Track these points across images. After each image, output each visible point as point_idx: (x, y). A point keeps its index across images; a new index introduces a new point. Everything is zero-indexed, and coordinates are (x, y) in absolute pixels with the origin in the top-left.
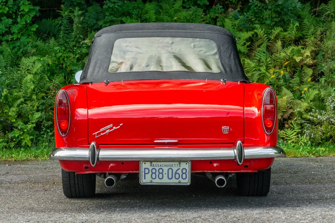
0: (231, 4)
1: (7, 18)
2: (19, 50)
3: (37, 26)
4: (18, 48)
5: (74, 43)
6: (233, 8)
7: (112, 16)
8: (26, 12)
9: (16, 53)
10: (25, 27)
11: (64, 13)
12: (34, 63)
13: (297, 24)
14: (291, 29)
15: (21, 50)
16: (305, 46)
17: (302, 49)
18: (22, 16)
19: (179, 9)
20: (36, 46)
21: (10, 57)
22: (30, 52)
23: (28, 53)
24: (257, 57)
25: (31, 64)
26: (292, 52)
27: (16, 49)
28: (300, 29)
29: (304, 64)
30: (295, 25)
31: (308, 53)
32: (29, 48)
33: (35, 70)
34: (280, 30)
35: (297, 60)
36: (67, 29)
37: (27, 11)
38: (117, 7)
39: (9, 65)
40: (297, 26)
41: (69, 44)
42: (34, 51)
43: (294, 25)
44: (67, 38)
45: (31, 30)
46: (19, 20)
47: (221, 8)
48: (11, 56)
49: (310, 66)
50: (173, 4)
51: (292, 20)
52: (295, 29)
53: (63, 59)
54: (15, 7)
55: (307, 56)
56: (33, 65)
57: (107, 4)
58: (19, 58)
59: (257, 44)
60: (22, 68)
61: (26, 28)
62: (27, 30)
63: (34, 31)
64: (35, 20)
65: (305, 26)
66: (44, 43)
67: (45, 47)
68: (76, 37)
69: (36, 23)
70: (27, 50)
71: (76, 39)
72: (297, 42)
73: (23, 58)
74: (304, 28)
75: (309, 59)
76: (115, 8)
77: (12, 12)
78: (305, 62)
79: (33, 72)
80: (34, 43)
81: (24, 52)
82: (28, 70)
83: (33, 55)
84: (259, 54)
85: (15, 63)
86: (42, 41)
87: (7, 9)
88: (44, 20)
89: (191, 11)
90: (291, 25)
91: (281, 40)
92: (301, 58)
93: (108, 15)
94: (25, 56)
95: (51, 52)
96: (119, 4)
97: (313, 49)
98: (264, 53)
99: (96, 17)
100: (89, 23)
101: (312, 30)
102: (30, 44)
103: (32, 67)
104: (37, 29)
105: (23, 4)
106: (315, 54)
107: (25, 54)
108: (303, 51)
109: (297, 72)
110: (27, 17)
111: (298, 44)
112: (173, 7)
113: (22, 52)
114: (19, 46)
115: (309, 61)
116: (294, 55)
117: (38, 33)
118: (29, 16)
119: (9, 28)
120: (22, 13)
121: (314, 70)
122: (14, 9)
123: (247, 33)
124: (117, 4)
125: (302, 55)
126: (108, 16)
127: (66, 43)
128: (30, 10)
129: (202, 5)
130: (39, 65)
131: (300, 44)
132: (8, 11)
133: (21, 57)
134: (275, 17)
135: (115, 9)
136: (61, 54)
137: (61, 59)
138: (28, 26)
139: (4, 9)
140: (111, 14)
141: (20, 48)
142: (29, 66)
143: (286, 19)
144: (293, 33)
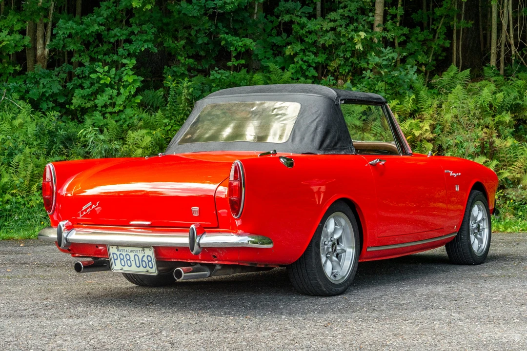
0: (341, 75)
1: (111, 89)
3: (141, 98)
5: (182, 115)
6: (342, 80)
8: (129, 82)
9: (121, 126)
10: (127, 99)
11: (172, 84)
13: (413, 96)
14: (407, 101)
15: (127, 123)
16: (422, 120)
17: (420, 123)
18: (125, 87)
19: (288, 80)
21: (115, 130)
22: (137, 125)
23: (134, 126)
24: (373, 130)
26: (410, 126)
27: (121, 122)
28: (416, 101)
29: (424, 138)
30: (412, 98)
31: (427, 127)
33: (144, 144)
34: (396, 103)
35: (416, 134)
36: (175, 100)
37: (131, 81)
38: (224, 78)
39: (114, 138)
40: (413, 99)
41: (176, 116)
43: (410, 97)
45: (134, 102)
46: (122, 90)
47: (332, 80)
49: (429, 141)
50: (281, 75)
51: (408, 92)
52: (411, 101)
54: (117, 78)
55: (426, 129)
56: (142, 139)
57: (213, 75)
59: (371, 118)
61: (129, 100)
62: (130, 101)
63: (138, 103)
64: (138, 91)
65: (421, 98)
66: (150, 116)
67: (152, 120)
68: (183, 110)
69: (138, 94)
70: (133, 122)
71: (184, 112)
72: (412, 115)
73: (130, 132)
74: (420, 100)
75: (429, 133)
76: (223, 79)
77: (114, 82)
78: (425, 136)
79: (142, 146)
80: (140, 116)
81: (130, 125)
82: (135, 144)
83: (141, 128)
84: (375, 128)
85: (120, 136)
86: (148, 113)
87: (109, 79)
88: (146, 92)
90: (407, 97)
91: (397, 114)
92: (420, 132)
93: (214, 86)
94: (132, 128)
95: (157, 125)
96: (227, 75)
97: (432, 122)
98: (380, 127)
99: (202, 88)
100: (194, 95)
101: (429, 103)
103: (140, 141)
105: (127, 74)
106: (433, 127)
107: (132, 127)
108: (421, 125)
109: (417, 147)
110: (131, 88)
111: (414, 117)
112: (281, 79)
113: (128, 125)
114: (124, 119)
115: (429, 135)
116: (412, 129)
117: (143, 106)
118: (133, 86)
120: (125, 83)
121: (433, 144)
122: (116, 80)
123: (361, 106)
124: (224, 75)
125: (421, 128)
127: (172, 115)
128: (134, 81)
129: (310, 76)
130: (148, 139)
131: (416, 118)
132: (110, 82)
133: (127, 131)
134: (389, 89)
135: (223, 81)
138: (130, 97)
139: (106, 79)
141: (126, 121)
143: (401, 92)
144: (408, 105)
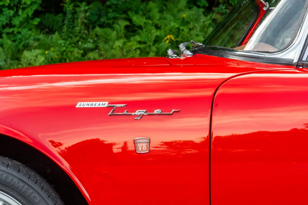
2: (20, 43)
4: (19, 41)
7: (115, 13)
12: (37, 56)
20: (38, 40)
25: (33, 58)
32: (31, 42)
42: (36, 44)
44: (71, 33)
48: (12, 50)
53: (67, 54)
58: (20, 51)
60: (24, 62)
89: (193, 10)
102: (32, 38)
104: (39, 22)
119: (11, 20)
126: (111, 13)
136: (64, 49)
137: (65, 53)
140: (114, 11)
142: (31, 59)
